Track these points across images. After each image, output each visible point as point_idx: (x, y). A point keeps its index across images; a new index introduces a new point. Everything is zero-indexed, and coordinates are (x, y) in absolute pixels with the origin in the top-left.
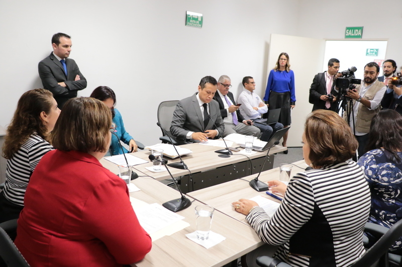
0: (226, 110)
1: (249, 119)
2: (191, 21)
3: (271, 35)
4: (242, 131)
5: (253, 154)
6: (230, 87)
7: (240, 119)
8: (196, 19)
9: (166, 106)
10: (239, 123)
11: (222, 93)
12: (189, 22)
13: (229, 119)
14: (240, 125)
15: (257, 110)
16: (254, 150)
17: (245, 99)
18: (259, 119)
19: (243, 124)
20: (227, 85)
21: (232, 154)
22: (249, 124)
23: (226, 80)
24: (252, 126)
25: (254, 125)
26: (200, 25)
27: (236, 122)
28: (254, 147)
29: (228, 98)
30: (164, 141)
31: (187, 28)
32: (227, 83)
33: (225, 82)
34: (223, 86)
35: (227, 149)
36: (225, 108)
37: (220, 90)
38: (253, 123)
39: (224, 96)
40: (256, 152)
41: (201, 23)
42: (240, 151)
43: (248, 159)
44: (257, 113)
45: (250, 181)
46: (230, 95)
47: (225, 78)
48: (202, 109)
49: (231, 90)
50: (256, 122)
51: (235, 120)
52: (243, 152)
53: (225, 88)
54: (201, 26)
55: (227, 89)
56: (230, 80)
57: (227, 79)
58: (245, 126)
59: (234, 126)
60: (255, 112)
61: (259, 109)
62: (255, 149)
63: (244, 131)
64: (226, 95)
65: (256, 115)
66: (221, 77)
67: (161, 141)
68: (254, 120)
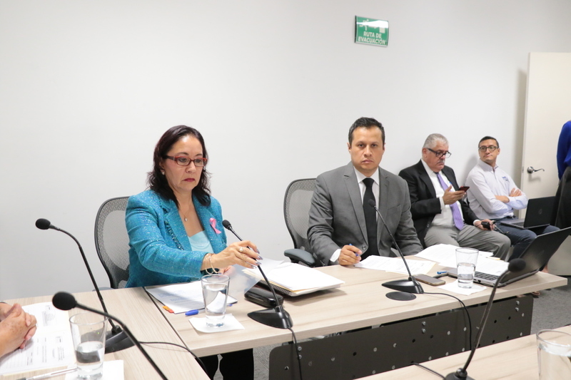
0: (438, 199)
1: (487, 219)
2: (365, 33)
3: (529, 54)
4: (472, 241)
5: (475, 293)
6: (447, 155)
7: (469, 219)
8: (376, 31)
9: (303, 188)
10: (466, 225)
11: (431, 168)
12: (362, 35)
13: (446, 217)
14: (469, 231)
15: (506, 202)
16: (479, 283)
17: (480, 178)
18: (509, 217)
19: (474, 227)
20: (441, 152)
21: (422, 292)
22: (487, 227)
23: (438, 142)
24: (493, 231)
25: (497, 230)
26: (384, 42)
27: (460, 224)
28: (477, 274)
29: (444, 178)
30: (295, 260)
31: (358, 46)
32: (441, 149)
33: (438, 146)
34: (433, 155)
35: (410, 279)
36: (437, 196)
37: (428, 162)
38: (494, 226)
39: (437, 173)
40: (485, 287)
41: (385, 36)
42: (444, 284)
43: (460, 306)
44: (505, 207)
45: (445, 375)
46: (449, 173)
47: (437, 139)
48: (362, 188)
49: (449, 162)
50: (503, 224)
51: (459, 220)
52: (451, 286)
53: (437, 160)
54: (387, 43)
55: (442, 160)
56: (447, 142)
57: (441, 140)
58: (477, 231)
59: (454, 232)
60: (500, 206)
61: (512, 199)
62: (483, 280)
63: (476, 241)
64: (440, 172)
65: (504, 211)
66: (429, 136)
67: (288, 258)
68: (497, 221)
